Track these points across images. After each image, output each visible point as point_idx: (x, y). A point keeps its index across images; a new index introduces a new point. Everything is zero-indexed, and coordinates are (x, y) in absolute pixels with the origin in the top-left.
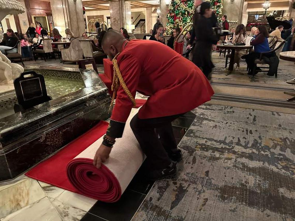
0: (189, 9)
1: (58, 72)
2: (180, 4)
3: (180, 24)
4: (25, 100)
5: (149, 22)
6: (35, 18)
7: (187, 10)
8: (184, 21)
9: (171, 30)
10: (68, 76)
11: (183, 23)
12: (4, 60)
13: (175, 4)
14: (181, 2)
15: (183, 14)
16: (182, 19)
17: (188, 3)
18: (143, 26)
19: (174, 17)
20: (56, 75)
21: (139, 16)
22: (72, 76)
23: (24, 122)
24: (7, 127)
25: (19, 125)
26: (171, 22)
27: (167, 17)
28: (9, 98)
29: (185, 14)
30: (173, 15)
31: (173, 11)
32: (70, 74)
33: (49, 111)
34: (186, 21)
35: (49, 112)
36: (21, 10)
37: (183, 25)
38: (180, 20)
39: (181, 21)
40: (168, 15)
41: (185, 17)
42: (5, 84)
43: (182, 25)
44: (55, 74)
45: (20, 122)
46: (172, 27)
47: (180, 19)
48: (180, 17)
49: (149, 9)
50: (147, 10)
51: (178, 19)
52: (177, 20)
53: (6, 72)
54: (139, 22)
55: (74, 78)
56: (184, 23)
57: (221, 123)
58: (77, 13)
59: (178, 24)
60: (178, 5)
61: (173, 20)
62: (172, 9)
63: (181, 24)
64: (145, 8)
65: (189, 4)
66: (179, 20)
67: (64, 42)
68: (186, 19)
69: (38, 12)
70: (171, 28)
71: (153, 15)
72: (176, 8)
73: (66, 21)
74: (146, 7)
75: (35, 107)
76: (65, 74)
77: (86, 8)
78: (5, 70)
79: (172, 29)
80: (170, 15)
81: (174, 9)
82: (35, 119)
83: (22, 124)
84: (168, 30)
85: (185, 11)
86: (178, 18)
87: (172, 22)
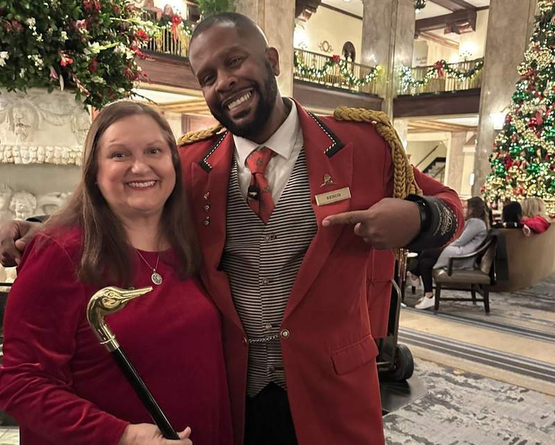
0: (547, 143)
2: (523, 132)
3: (518, 179)
5: (454, 167)
7: (541, 147)
8: (530, 172)
9: (496, 192)
11: (528, 176)
13: (512, 131)
14: (526, 128)
15: (530, 155)
16: (526, 167)
17: (545, 130)
18: (439, 175)
19: (508, 162)
21: (434, 150)
26: (497, 173)
27: (490, 160)
29: (536, 156)
30: (505, 155)
31: (506, 147)
34: (537, 173)
37: (530, 181)
38: (520, 170)
39: (524, 171)
40: (492, 156)
41: (533, 162)
43: (525, 182)
46: (498, 185)
47: (521, 167)
48: (521, 162)
49: (458, 136)
50: (453, 137)
51: (516, 167)
52: (513, 169)
54: (433, 163)
56: (531, 177)
57: (472, 416)
59: (516, 178)
60: (520, 134)
61: (504, 169)
62: (504, 141)
63: (523, 179)
64: (449, 134)
65: (549, 132)
66: (518, 169)
68: (535, 167)
70: (495, 186)
71: (466, 149)
72: (513, 141)
74: (452, 132)
79: (497, 190)
80: (498, 156)
81: (509, 142)
84: (489, 190)
85: (536, 148)
86: (515, 164)
87: (501, 173)
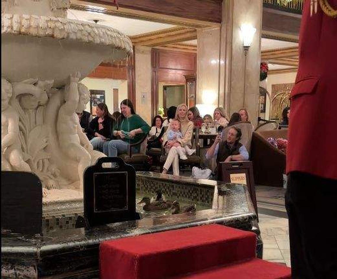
1: (175, 185)
4: (95, 211)
6: (165, 88)
10: (191, 194)
12: (82, 145)
20: (170, 191)
22: (198, 195)
23: (81, 241)
24: (52, 243)
25: (71, 244)
28: (76, 214)
32: (195, 190)
33: (128, 233)
35: (128, 235)
36: (125, 49)
42: (76, 188)
44: (168, 188)
45: (75, 241)
53: (81, 165)
55: (201, 198)
58: (246, 75)
67: (207, 134)
69: (172, 75)
73: (222, 91)
75: (108, 225)
76: (186, 188)
77: (271, 66)
78: (81, 162)
82: (100, 239)
83: (78, 243)
